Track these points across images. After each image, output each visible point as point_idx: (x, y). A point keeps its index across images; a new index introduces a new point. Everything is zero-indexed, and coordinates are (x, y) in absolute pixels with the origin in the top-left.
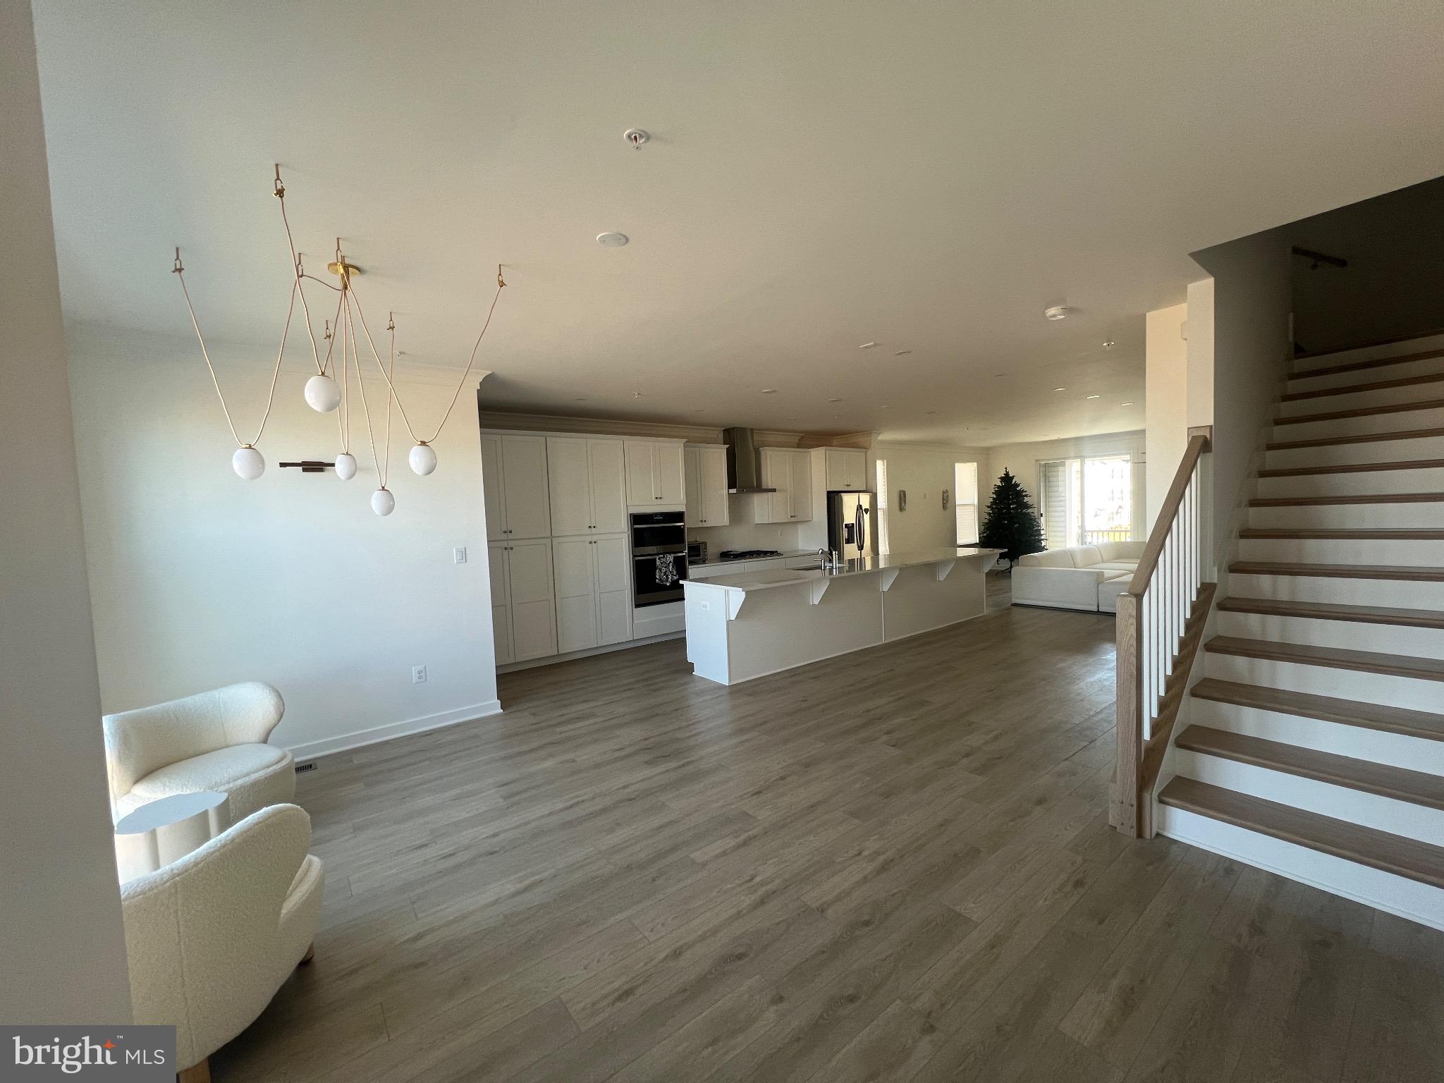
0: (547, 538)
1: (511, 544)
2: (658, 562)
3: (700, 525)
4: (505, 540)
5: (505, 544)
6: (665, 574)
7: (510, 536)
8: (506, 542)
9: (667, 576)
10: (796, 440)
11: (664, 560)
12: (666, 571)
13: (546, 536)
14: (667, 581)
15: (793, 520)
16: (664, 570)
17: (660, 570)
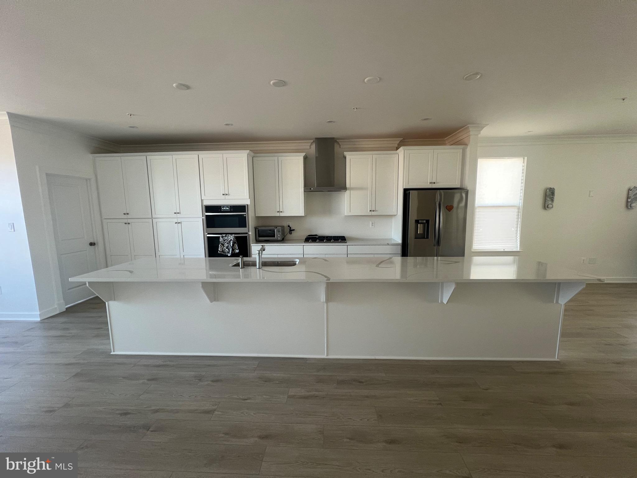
0: (149, 218)
1: (129, 221)
2: (221, 239)
3: (278, 215)
4: (126, 219)
5: (126, 221)
6: (227, 247)
7: (129, 216)
8: (126, 220)
9: (229, 249)
10: (397, 141)
11: (226, 238)
12: (228, 246)
13: (149, 217)
14: (228, 252)
15: (373, 213)
16: (226, 245)
17: (223, 245)
